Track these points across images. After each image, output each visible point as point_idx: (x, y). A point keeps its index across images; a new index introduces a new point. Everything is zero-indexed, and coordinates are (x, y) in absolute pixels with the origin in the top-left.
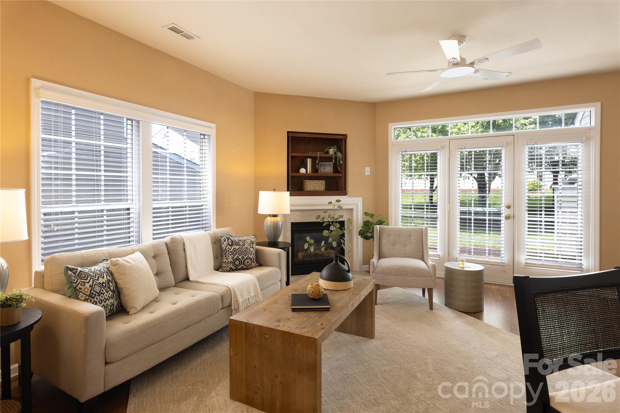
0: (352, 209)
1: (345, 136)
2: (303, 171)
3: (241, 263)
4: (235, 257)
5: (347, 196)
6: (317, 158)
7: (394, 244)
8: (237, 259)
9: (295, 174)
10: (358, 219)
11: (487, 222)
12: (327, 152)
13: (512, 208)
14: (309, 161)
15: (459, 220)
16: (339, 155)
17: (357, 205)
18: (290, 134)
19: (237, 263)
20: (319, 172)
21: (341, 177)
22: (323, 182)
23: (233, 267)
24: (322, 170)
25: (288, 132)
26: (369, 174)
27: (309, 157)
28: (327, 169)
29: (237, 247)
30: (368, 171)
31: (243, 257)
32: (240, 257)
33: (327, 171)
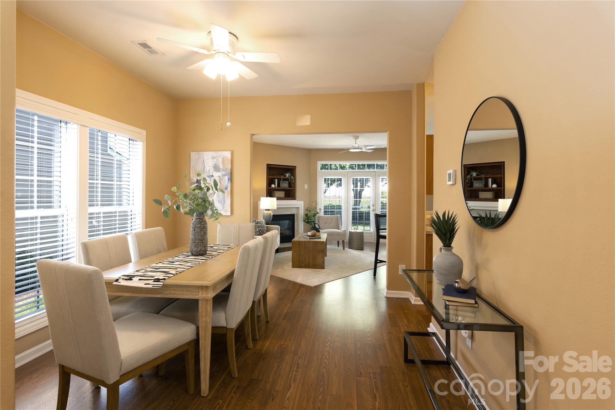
0: (298, 208)
1: (295, 167)
2: (273, 186)
3: (262, 232)
4: (260, 229)
5: (296, 200)
6: (281, 179)
7: (325, 223)
8: (261, 230)
9: (270, 188)
10: (301, 213)
11: (364, 213)
12: (285, 176)
13: (374, 206)
14: (276, 180)
15: (352, 212)
16: (292, 177)
17: (301, 205)
18: (268, 166)
19: (261, 232)
20: (280, 187)
21: (292, 190)
22: (284, 192)
23: (259, 234)
24: (282, 186)
25: (267, 164)
26: (307, 188)
27: (276, 178)
28: (285, 185)
29: (260, 224)
30: (306, 187)
31: (263, 229)
32: (262, 229)
33: (285, 186)
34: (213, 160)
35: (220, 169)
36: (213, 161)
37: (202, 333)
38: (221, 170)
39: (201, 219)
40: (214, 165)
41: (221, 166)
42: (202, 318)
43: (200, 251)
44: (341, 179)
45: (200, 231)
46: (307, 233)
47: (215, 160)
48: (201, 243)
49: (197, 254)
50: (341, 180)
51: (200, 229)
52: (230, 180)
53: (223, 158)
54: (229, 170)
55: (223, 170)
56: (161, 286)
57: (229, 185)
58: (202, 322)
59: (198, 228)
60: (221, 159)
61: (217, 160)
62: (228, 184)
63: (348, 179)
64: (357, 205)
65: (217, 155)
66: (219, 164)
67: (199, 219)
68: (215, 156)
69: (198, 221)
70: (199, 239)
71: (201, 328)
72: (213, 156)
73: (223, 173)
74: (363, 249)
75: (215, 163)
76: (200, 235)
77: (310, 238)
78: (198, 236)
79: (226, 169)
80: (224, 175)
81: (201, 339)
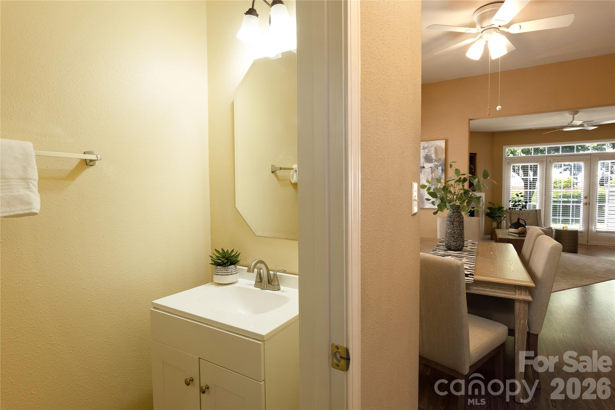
1: (475, 154)
13: (588, 198)
16: (472, 166)
17: (482, 197)
34: (423, 150)
35: (432, 159)
36: (424, 152)
37: (519, 335)
38: (434, 160)
39: (459, 212)
40: (425, 156)
41: (433, 156)
42: (520, 321)
43: (459, 246)
44: (537, 165)
45: (459, 225)
46: (509, 229)
47: (426, 150)
48: (460, 237)
49: (456, 249)
50: (537, 167)
51: (459, 223)
52: (444, 171)
53: (436, 148)
54: (442, 160)
55: (436, 161)
56: (473, 281)
57: (443, 176)
58: (520, 325)
59: (456, 221)
60: (433, 149)
61: (429, 150)
62: (442, 174)
63: (547, 166)
64: (560, 198)
65: (428, 146)
66: (431, 155)
67: (456, 212)
68: (426, 146)
69: (456, 214)
70: (458, 233)
71: (518, 331)
72: (424, 146)
73: (435, 164)
74: (577, 252)
75: (426, 153)
76: (459, 229)
77: (519, 236)
78: (457, 230)
79: (440, 159)
80: (437, 167)
81: (517, 342)
